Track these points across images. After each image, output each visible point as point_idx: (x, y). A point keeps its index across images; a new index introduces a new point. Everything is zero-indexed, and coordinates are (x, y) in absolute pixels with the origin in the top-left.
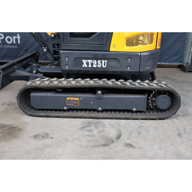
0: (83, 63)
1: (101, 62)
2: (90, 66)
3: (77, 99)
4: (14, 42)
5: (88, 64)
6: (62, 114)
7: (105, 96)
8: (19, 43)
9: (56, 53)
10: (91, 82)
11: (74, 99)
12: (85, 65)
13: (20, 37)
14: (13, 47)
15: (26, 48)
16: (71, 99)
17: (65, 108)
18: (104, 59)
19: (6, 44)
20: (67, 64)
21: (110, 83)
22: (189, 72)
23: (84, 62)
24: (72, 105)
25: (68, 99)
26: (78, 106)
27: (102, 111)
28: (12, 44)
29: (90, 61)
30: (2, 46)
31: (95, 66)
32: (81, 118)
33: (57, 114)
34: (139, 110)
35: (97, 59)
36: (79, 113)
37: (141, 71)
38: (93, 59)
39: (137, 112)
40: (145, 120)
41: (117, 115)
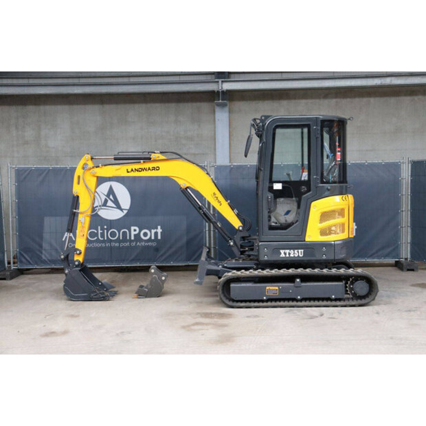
0: (281, 253)
1: (298, 252)
2: (287, 256)
3: (277, 288)
4: (153, 238)
5: (285, 254)
6: (261, 304)
7: (304, 284)
8: (159, 237)
10: (291, 271)
11: (274, 288)
12: (283, 255)
13: (161, 230)
14: (150, 244)
16: (271, 288)
17: (265, 298)
18: (301, 249)
19: (142, 240)
21: (308, 271)
22: (408, 270)
23: (282, 251)
24: (271, 294)
25: (268, 288)
26: (277, 295)
27: (301, 300)
28: (150, 240)
29: (287, 251)
30: (134, 244)
31: (292, 255)
32: (281, 307)
33: (256, 304)
34: (338, 297)
35: (294, 249)
36: (278, 303)
37: (336, 258)
38: (290, 249)
39: (336, 300)
40: (345, 306)
41: (316, 303)
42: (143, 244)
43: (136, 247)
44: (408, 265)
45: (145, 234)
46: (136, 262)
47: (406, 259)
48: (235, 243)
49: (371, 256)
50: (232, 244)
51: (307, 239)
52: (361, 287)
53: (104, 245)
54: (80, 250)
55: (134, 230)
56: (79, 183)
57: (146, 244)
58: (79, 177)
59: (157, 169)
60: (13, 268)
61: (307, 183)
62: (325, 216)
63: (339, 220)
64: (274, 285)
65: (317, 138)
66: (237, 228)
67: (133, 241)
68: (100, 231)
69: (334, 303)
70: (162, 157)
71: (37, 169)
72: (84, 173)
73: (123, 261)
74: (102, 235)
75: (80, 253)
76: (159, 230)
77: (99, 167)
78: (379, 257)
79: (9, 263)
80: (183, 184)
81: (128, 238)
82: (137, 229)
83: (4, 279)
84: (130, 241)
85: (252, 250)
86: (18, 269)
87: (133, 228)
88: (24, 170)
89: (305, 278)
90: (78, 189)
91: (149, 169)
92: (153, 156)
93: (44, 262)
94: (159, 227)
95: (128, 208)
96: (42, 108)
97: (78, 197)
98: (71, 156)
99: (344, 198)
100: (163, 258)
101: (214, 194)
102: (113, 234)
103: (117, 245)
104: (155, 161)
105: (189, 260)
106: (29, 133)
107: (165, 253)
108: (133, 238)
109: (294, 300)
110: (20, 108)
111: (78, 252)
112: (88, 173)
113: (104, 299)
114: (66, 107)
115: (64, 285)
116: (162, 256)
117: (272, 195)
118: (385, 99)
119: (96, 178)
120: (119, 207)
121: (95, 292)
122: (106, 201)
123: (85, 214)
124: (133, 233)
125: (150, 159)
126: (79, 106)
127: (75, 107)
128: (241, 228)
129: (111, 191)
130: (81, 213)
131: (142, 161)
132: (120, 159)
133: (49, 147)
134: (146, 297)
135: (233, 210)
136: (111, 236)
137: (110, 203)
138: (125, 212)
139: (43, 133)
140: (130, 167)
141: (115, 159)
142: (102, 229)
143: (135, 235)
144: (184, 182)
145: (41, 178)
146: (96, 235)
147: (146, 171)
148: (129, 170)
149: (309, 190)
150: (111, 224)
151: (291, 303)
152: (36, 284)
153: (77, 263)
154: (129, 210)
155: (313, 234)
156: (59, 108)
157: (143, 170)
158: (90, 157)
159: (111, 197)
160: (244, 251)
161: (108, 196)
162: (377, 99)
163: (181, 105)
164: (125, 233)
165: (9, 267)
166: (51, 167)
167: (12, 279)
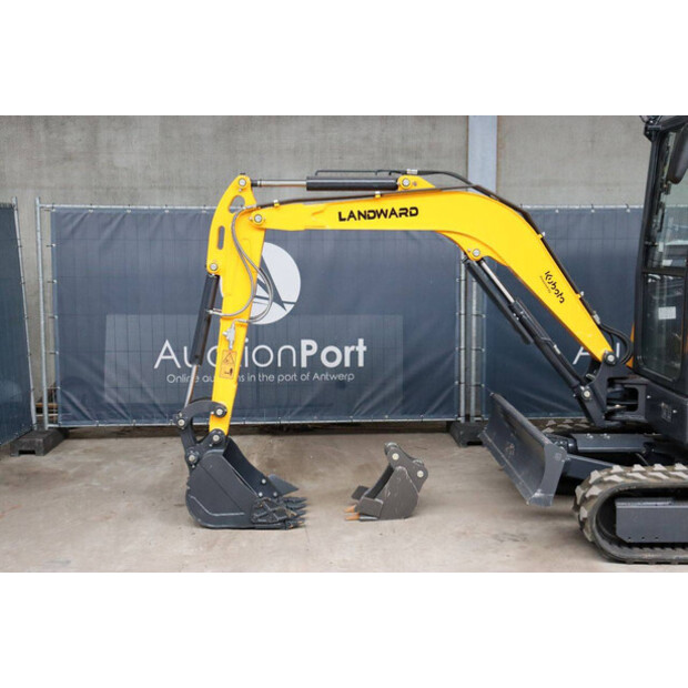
4: (347, 364)
8: (361, 364)
13: (365, 348)
14: (341, 377)
19: (324, 369)
28: (340, 369)
30: (307, 376)
42: (326, 376)
43: (311, 383)
45: (331, 356)
46: (311, 416)
48: (593, 392)
50: (587, 394)
53: (242, 378)
54: (224, 408)
55: (308, 347)
56: (220, 245)
57: (334, 377)
58: (221, 230)
59: (412, 212)
66: (599, 356)
67: (305, 371)
70: (423, 183)
71: (99, 214)
72: (234, 220)
73: (283, 412)
75: (225, 414)
76: (361, 348)
77: (272, 205)
79: (39, 410)
80: (474, 250)
81: (294, 365)
82: (313, 344)
83: (32, 452)
84: (300, 370)
85: (633, 408)
86: (59, 429)
87: (304, 343)
90: (219, 259)
91: (393, 213)
92: (403, 181)
93: (111, 412)
94: (361, 341)
95: (295, 300)
97: (218, 277)
98: (164, 188)
100: (369, 406)
101: (548, 275)
102: (262, 356)
103: (271, 378)
104: (408, 193)
105: (423, 413)
106: (74, 138)
107: (372, 396)
108: (304, 364)
111: (219, 412)
112: (244, 222)
113: (285, 524)
115: (188, 492)
116: (367, 401)
119: (262, 234)
120: (277, 299)
121: (264, 508)
123: (236, 321)
124: (305, 354)
125: (395, 187)
128: (611, 358)
130: (228, 318)
131: (377, 192)
132: (321, 189)
133: (116, 168)
134: (379, 518)
135: (591, 314)
136: (257, 360)
138: (289, 308)
139: (103, 137)
140: (346, 207)
141: (310, 188)
143: (308, 357)
144: (477, 245)
145: (107, 233)
147: (385, 219)
148: (344, 216)
152: (106, 468)
153: (216, 438)
154: (297, 304)
157: (377, 214)
158: (249, 182)
160: (613, 413)
164: (287, 354)
165: (40, 421)
166: (128, 208)
167: (46, 451)
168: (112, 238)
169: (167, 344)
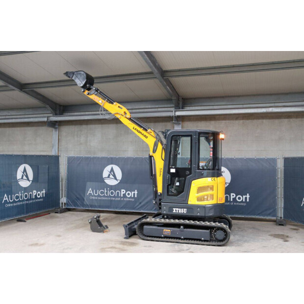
0: (173, 210)
1: (183, 210)
2: (177, 212)
3: (170, 231)
4: (132, 196)
5: (176, 211)
6: (160, 239)
7: (185, 230)
8: (136, 196)
9: (160, 204)
10: (177, 221)
12: (174, 211)
14: (131, 199)
15: (140, 201)
16: (167, 230)
17: (163, 236)
18: (185, 208)
19: (126, 197)
20: (165, 210)
21: (187, 222)
22: (280, 225)
23: (174, 209)
24: (166, 234)
25: (164, 230)
26: (170, 235)
27: (183, 239)
28: (131, 197)
29: (177, 209)
30: (123, 199)
31: (180, 212)
32: (171, 242)
33: (158, 239)
34: (205, 239)
35: (181, 208)
36: (170, 240)
37: (206, 215)
38: (179, 208)
39: (205, 241)
40: (209, 245)
41: (193, 242)
42: (127, 199)
43: (123, 201)
44: (280, 222)
45: (129, 194)
46: (123, 209)
47: (281, 218)
48: (156, 202)
49: (258, 214)
50: (154, 202)
51: (189, 203)
52: (220, 235)
53: (107, 199)
55: (123, 191)
57: (129, 199)
60: (64, 207)
61: (190, 170)
62: (200, 189)
63: (209, 192)
64: (168, 228)
65: (196, 143)
68: (106, 191)
69: (203, 243)
73: (116, 208)
74: (107, 194)
76: (136, 192)
78: (263, 215)
81: (119, 195)
83: (57, 213)
84: (121, 197)
86: (66, 208)
87: (122, 190)
88: (72, 157)
89: (187, 226)
95: (120, 179)
96: (89, 126)
99: (213, 179)
100: (138, 207)
102: (112, 193)
103: (114, 199)
106: (82, 139)
107: (138, 205)
108: (122, 196)
109: (180, 238)
110: (79, 126)
114: (100, 126)
117: (170, 175)
118: (272, 120)
120: (116, 178)
122: (109, 175)
124: (122, 193)
126: (106, 125)
127: (103, 125)
128: (159, 194)
129: (112, 170)
133: (91, 146)
137: (111, 176)
138: (119, 181)
139: (88, 139)
142: (107, 190)
143: (123, 194)
146: (104, 193)
149: (190, 174)
150: (111, 187)
151: (178, 240)
154: (121, 181)
155: (193, 200)
156: (97, 126)
159: (112, 173)
161: (110, 172)
162: (267, 120)
163: (157, 124)
164: (118, 193)
165: (62, 206)
166: (92, 156)
167: (61, 213)
168: (79, 163)
169: (90, 189)
